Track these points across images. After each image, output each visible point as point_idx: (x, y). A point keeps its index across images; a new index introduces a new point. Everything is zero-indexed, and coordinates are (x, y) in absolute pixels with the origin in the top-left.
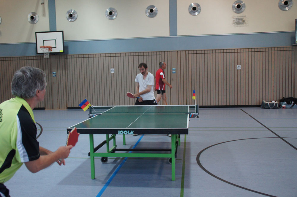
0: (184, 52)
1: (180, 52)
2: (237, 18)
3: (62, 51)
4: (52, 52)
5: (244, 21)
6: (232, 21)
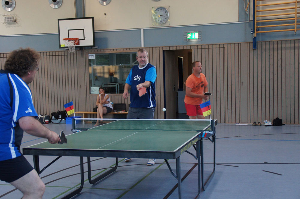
5: (15, 21)
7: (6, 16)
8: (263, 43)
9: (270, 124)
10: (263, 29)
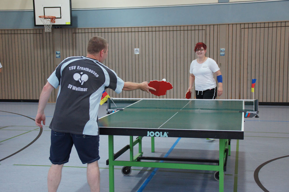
0: (238, 26)
1: (232, 25)
3: (68, 22)
4: (56, 24)
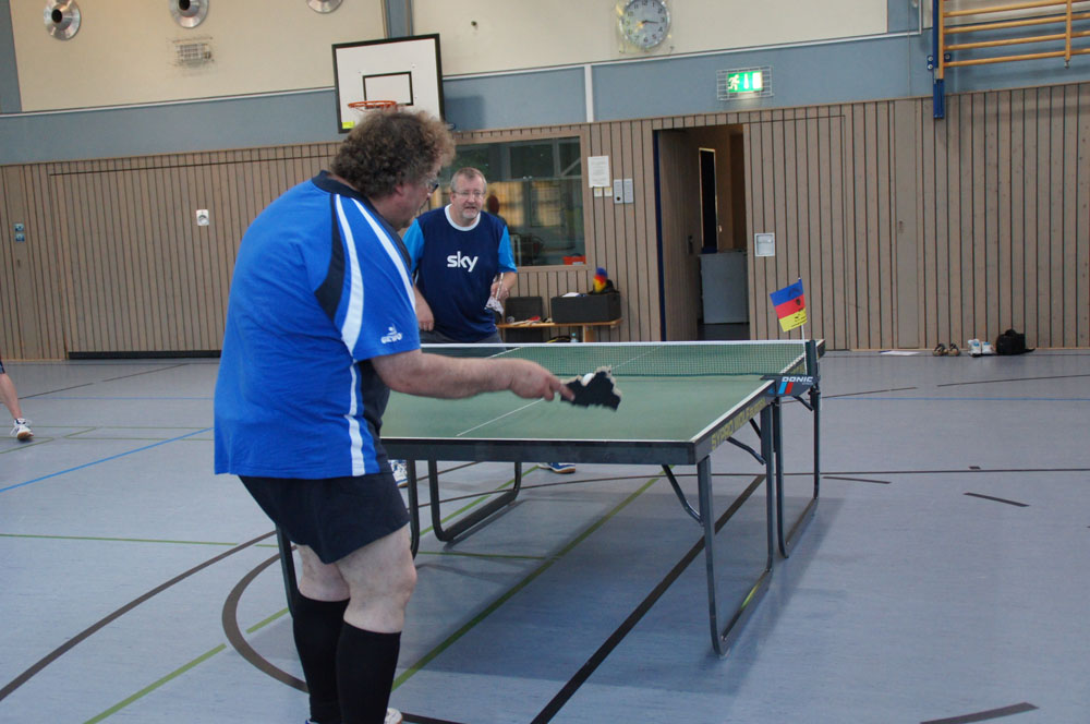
0: (43, 168)
1: (29, 168)
2: (187, 43)
5: (208, 56)
6: (173, 54)
7: (181, 43)
8: (966, 100)
9: (987, 349)
10: (965, 54)
